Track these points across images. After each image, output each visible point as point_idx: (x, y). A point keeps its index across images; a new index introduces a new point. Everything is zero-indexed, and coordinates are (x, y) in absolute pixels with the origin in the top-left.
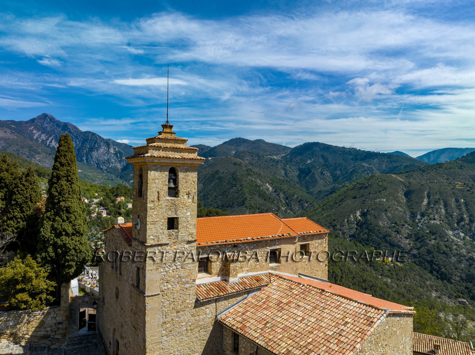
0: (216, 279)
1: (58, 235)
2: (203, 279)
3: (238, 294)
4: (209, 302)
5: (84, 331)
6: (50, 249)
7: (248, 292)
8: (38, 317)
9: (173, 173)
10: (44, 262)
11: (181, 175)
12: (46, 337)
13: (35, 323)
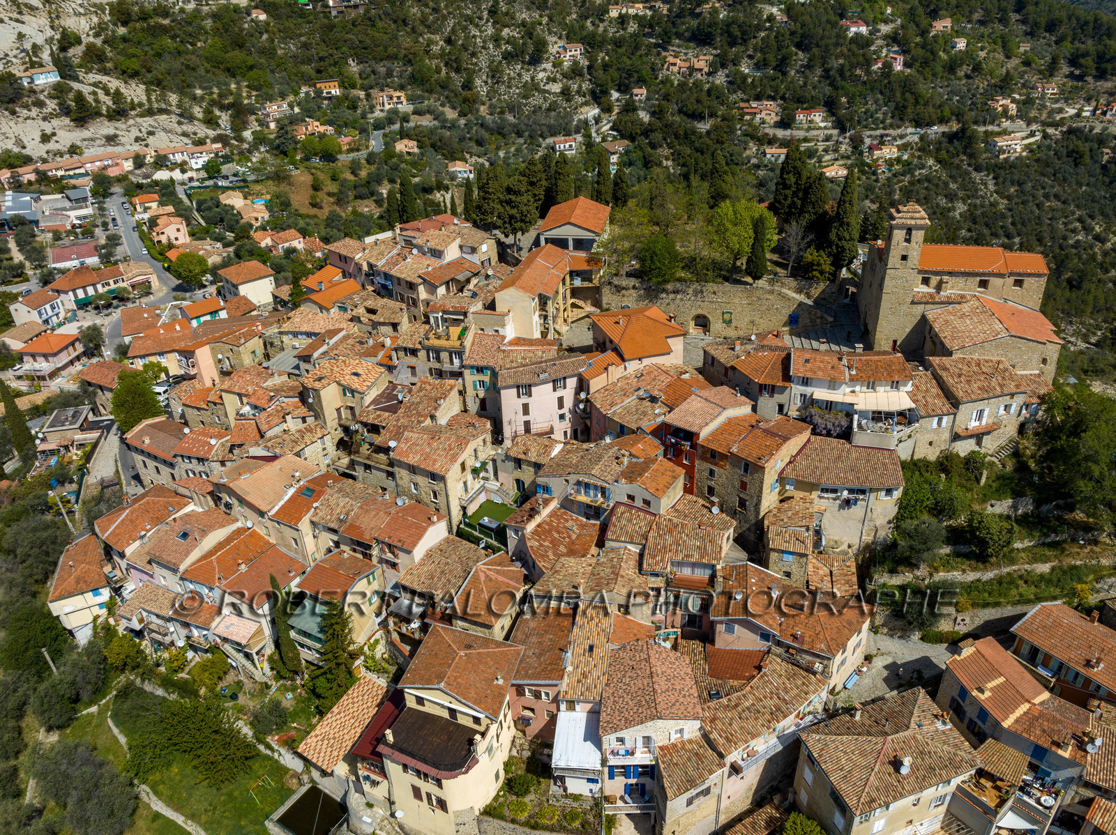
0: (932, 290)
1: (840, 239)
2: (924, 289)
3: (942, 303)
4: (920, 303)
5: (847, 301)
6: (834, 247)
7: (950, 304)
8: (822, 286)
9: (909, 230)
10: (829, 255)
11: (914, 232)
12: (824, 299)
13: (819, 290)
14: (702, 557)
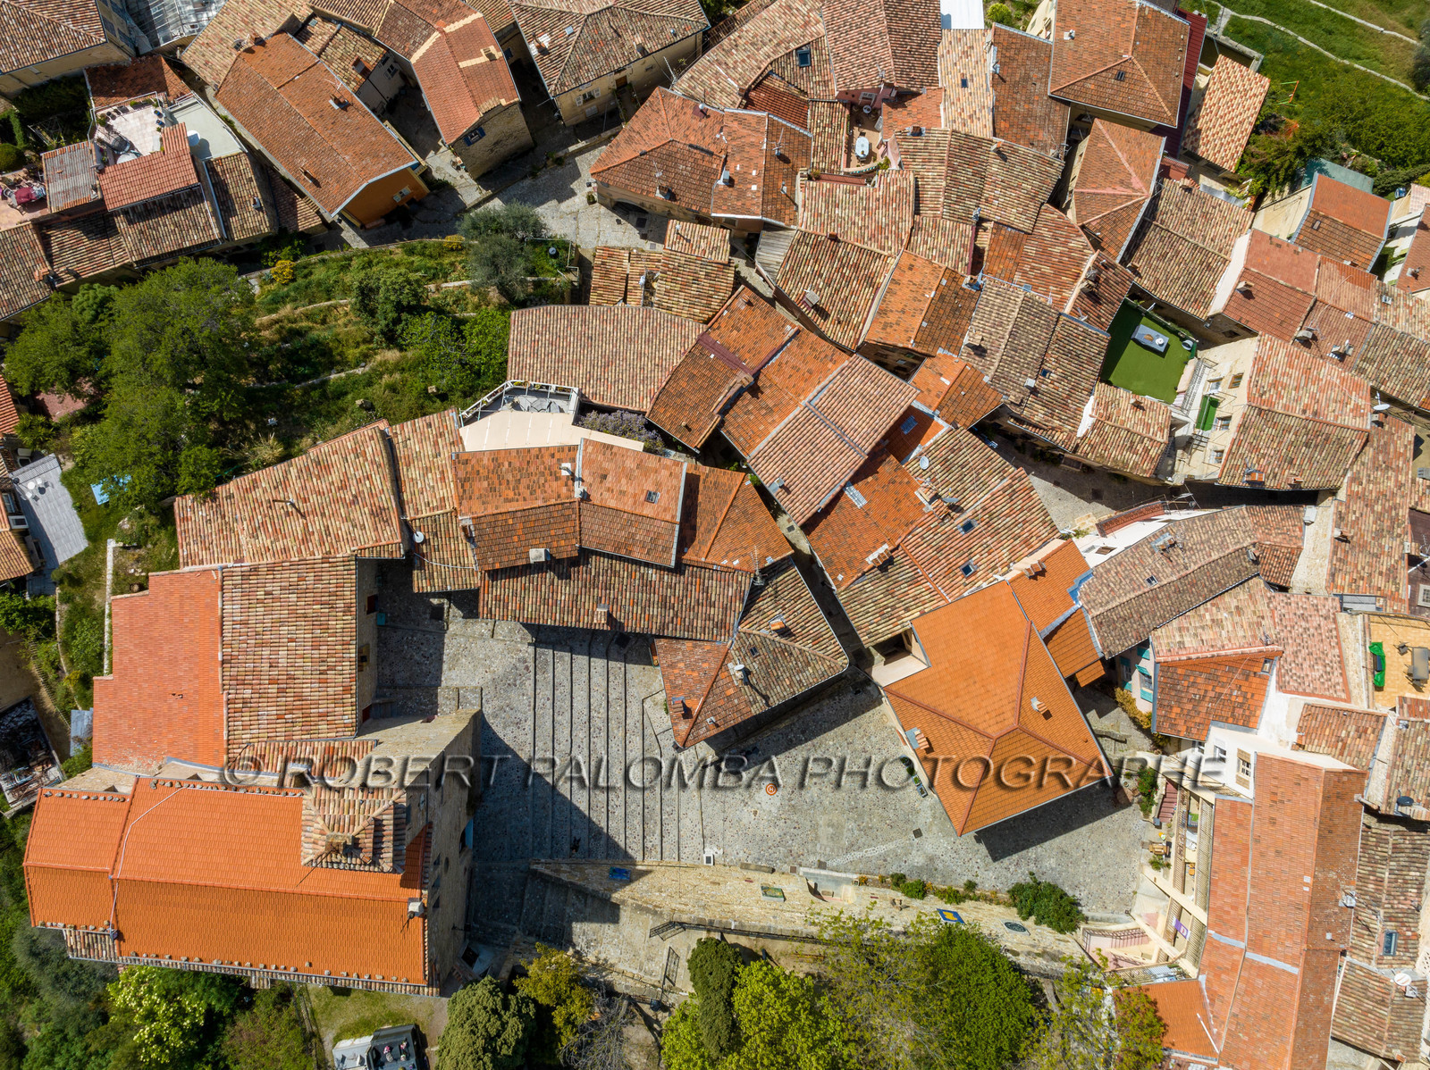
14: (830, 190)
